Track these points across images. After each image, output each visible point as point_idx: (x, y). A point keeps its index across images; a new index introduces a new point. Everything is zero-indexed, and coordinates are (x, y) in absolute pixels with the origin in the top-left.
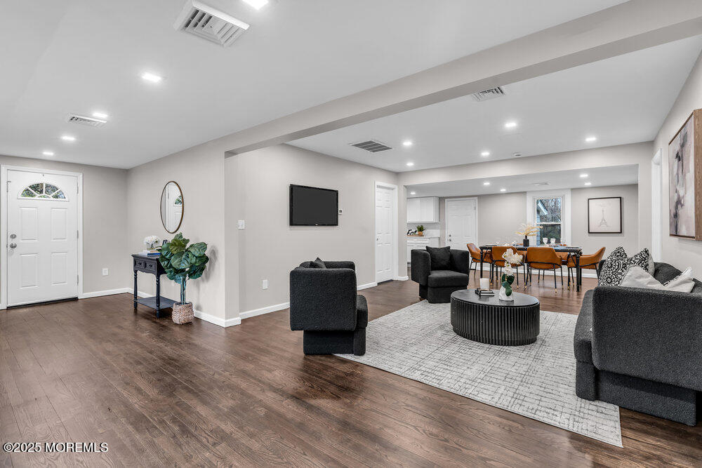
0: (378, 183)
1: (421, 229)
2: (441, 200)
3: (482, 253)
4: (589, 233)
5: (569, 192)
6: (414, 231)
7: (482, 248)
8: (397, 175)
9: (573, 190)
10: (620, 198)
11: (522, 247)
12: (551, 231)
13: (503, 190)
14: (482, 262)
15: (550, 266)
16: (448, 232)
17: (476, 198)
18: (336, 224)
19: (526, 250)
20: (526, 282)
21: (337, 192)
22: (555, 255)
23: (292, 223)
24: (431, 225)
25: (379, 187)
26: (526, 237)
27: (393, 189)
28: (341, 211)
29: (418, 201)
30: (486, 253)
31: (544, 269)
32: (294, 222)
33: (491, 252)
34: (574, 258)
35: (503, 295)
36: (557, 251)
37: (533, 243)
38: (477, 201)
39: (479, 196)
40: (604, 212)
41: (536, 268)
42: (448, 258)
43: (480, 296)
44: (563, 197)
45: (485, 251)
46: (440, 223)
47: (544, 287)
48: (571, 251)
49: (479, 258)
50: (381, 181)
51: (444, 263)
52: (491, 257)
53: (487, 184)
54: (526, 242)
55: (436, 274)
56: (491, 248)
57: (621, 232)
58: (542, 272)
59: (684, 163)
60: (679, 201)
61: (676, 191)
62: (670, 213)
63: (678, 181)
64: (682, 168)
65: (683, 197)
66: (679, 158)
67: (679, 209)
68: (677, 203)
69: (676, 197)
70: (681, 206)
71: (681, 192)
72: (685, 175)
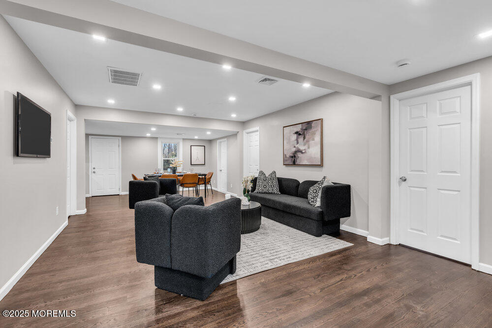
0: (68, 112)
8: (75, 107)
9: (184, 139)
16: (92, 165)
27: (72, 120)
44: (179, 143)
57: (204, 164)
59: (307, 137)
60: (299, 151)
61: (295, 147)
62: (284, 156)
63: (298, 143)
64: (304, 138)
65: (305, 150)
66: (300, 134)
67: (299, 155)
68: (296, 152)
69: (294, 149)
70: (302, 153)
71: (302, 148)
72: (308, 141)
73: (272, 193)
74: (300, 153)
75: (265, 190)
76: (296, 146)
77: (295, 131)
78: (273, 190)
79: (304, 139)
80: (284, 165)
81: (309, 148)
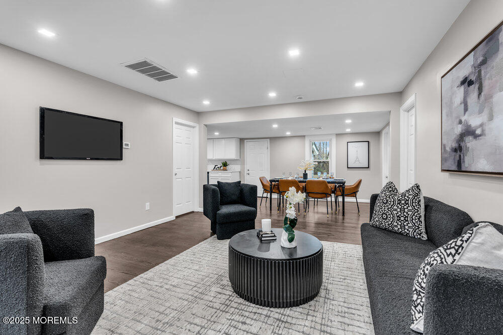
0: (175, 120)
1: (225, 165)
2: (242, 141)
3: (271, 185)
4: (348, 168)
5: (335, 136)
6: (219, 166)
7: (271, 181)
8: (198, 114)
9: (338, 135)
10: (368, 142)
11: (302, 179)
12: (322, 166)
13: (288, 134)
14: (271, 192)
15: (323, 195)
16: (247, 167)
17: (269, 140)
18: (120, 158)
19: (305, 182)
20: (305, 208)
21: (121, 123)
22: (327, 187)
23: (43, 156)
24: (234, 161)
25: (177, 123)
26: (305, 172)
27: (194, 127)
28: (127, 145)
29: (223, 141)
30: (274, 185)
31: (318, 198)
32: (46, 155)
33: (278, 185)
34: (341, 188)
35: (285, 241)
36: (329, 182)
37: (311, 177)
38: (269, 142)
39: (271, 138)
40: (357, 152)
41: (313, 198)
42: (237, 193)
43: (261, 240)
44: (331, 140)
45: (273, 183)
46: (241, 160)
47: (317, 213)
48: (338, 183)
49: (269, 189)
50: (179, 118)
51: (234, 197)
52: (278, 188)
53: (275, 126)
54: (305, 175)
55: (226, 210)
56: (278, 181)
57: (368, 167)
58: (316, 200)
59: (486, 84)
60: (469, 132)
61: (460, 122)
62: (443, 147)
63: (466, 110)
64: (480, 90)
65: (481, 125)
66: (471, 83)
67: (470, 142)
68: (462, 137)
69: (459, 129)
70: (476, 136)
71: (474, 121)
72: (489, 97)
73: (400, 233)
74: (471, 138)
75: (385, 224)
76: (463, 119)
77: (461, 79)
78: (403, 227)
79: (480, 94)
80: (443, 170)
81: (491, 118)
